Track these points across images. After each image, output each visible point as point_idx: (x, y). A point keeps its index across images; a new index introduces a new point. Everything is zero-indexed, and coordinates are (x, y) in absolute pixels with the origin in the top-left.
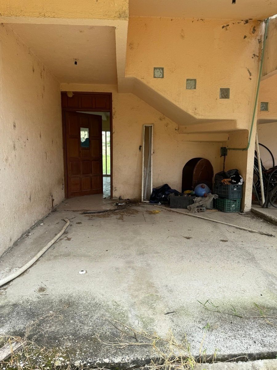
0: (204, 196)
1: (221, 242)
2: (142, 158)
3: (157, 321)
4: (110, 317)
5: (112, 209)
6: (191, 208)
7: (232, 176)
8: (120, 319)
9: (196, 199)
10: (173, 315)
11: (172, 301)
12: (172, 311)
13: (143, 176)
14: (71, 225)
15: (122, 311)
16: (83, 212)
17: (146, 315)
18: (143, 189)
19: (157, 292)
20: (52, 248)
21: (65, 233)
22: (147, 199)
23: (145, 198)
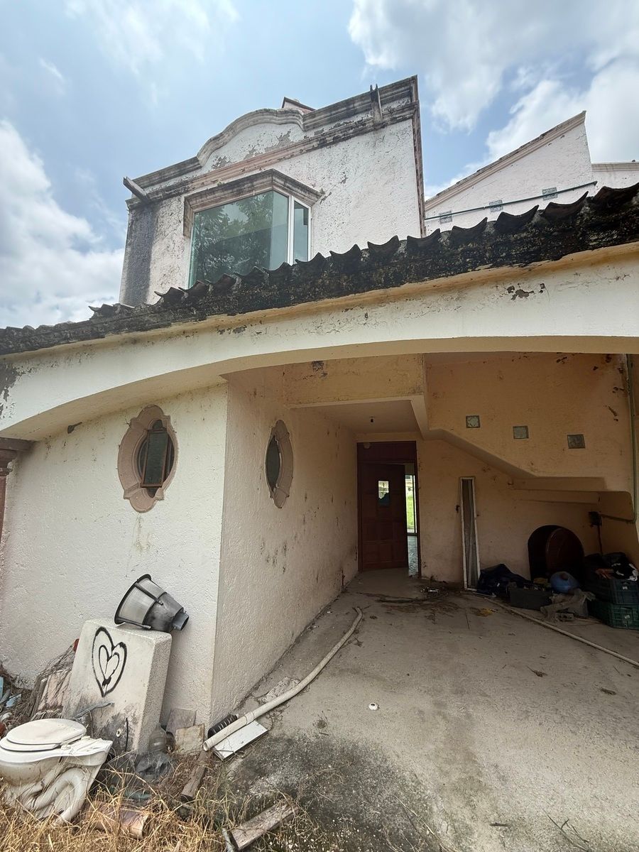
0: (569, 593)
1: (602, 694)
2: (461, 522)
3: (476, 835)
4: (406, 802)
5: (419, 598)
6: (547, 612)
7: (615, 565)
8: (420, 810)
9: (554, 597)
10: (506, 831)
11: (504, 800)
12: (503, 823)
13: (464, 550)
14: (363, 620)
15: (423, 795)
16: (379, 599)
17: (460, 816)
18: (465, 569)
19: (479, 773)
20: (338, 655)
21: (356, 632)
22: (473, 585)
23: (470, 584)
